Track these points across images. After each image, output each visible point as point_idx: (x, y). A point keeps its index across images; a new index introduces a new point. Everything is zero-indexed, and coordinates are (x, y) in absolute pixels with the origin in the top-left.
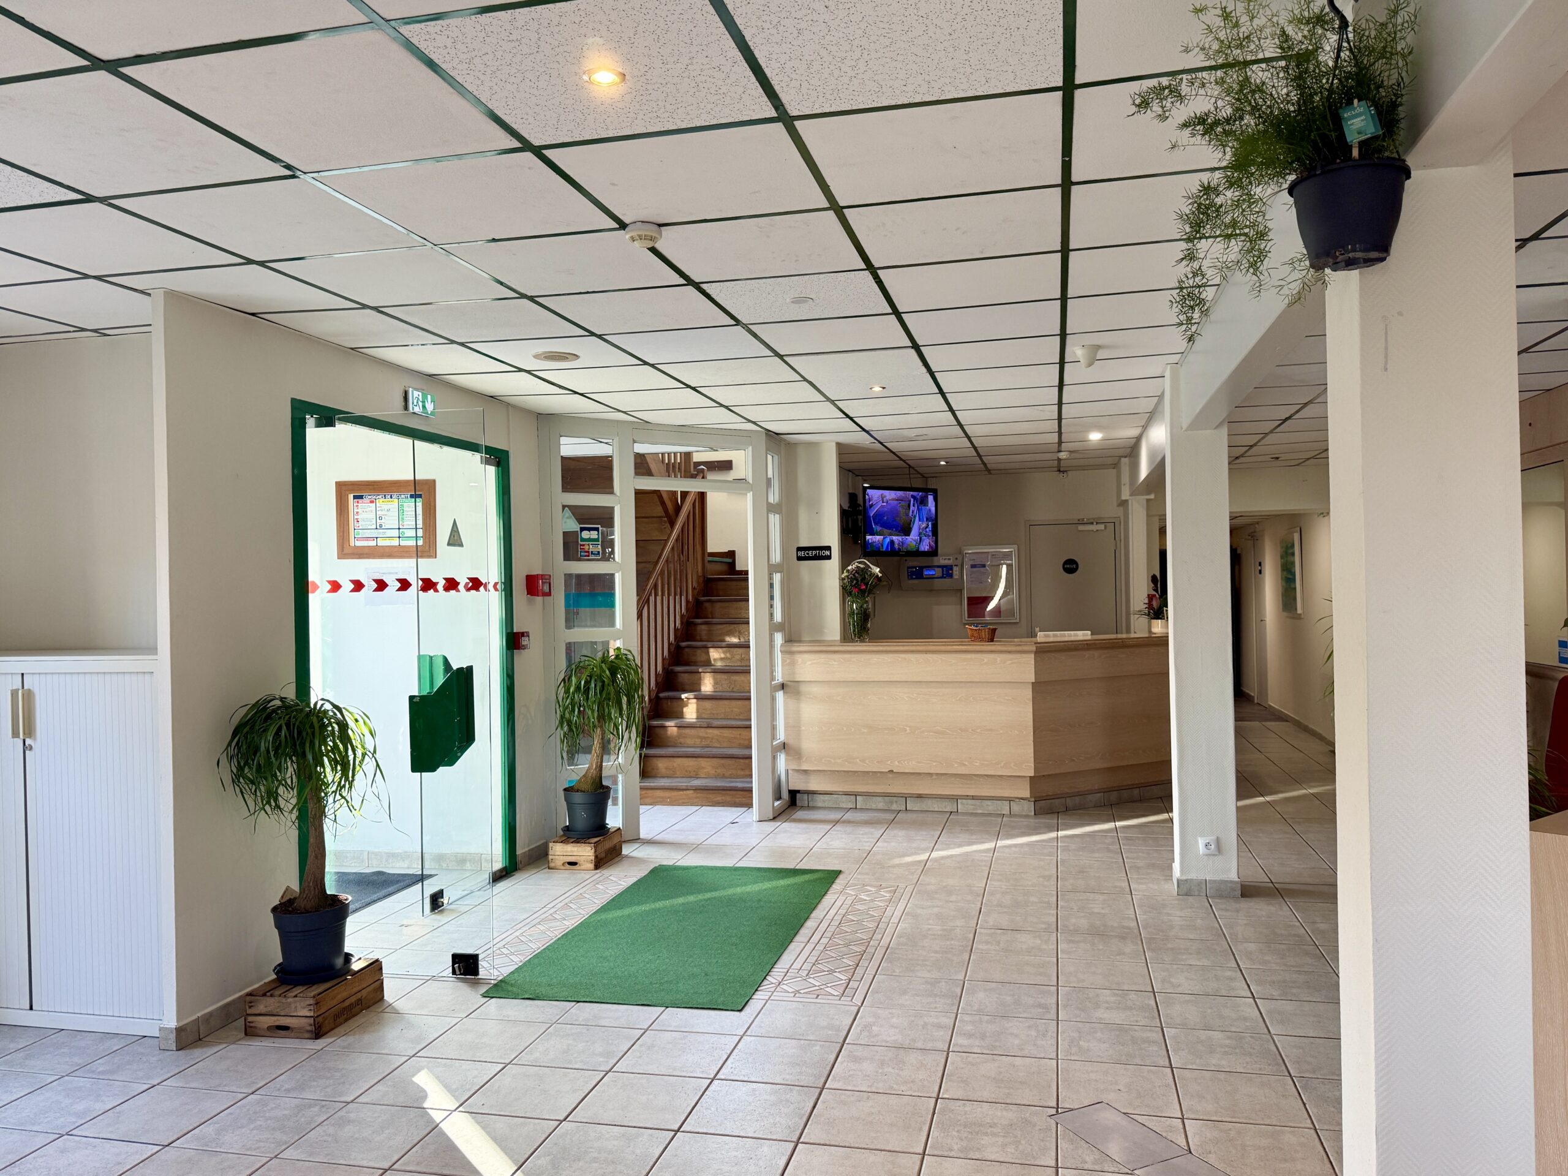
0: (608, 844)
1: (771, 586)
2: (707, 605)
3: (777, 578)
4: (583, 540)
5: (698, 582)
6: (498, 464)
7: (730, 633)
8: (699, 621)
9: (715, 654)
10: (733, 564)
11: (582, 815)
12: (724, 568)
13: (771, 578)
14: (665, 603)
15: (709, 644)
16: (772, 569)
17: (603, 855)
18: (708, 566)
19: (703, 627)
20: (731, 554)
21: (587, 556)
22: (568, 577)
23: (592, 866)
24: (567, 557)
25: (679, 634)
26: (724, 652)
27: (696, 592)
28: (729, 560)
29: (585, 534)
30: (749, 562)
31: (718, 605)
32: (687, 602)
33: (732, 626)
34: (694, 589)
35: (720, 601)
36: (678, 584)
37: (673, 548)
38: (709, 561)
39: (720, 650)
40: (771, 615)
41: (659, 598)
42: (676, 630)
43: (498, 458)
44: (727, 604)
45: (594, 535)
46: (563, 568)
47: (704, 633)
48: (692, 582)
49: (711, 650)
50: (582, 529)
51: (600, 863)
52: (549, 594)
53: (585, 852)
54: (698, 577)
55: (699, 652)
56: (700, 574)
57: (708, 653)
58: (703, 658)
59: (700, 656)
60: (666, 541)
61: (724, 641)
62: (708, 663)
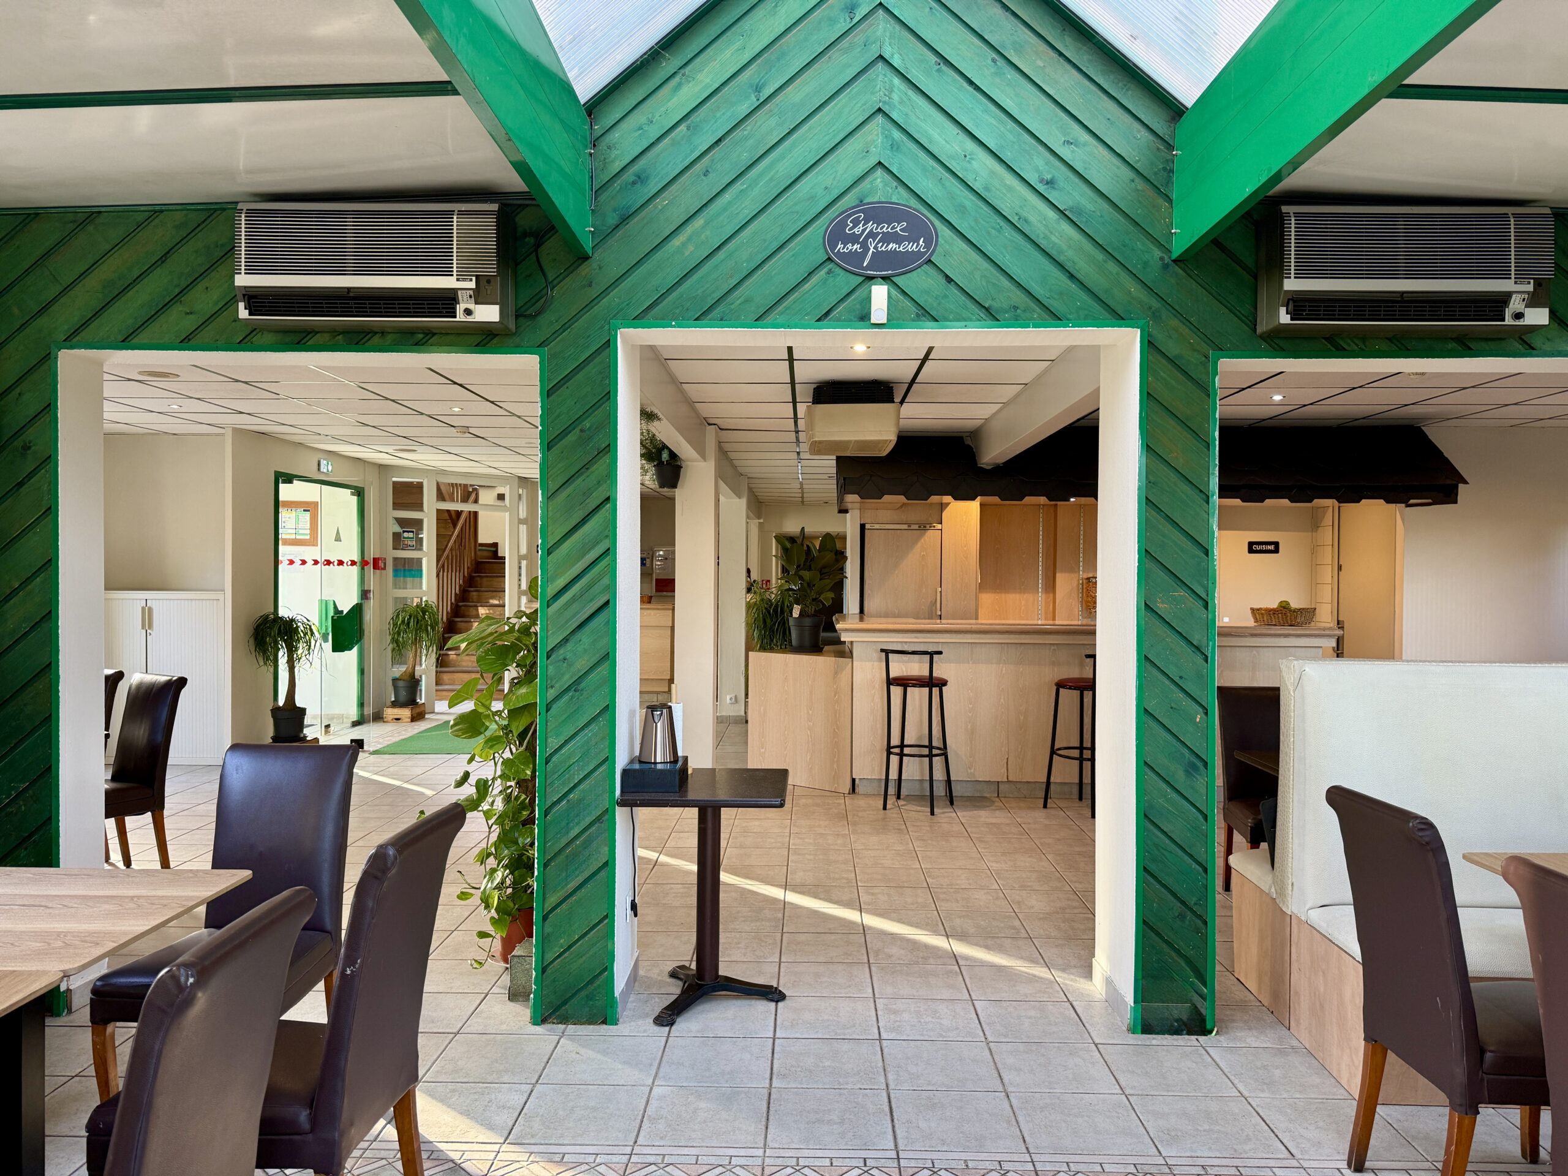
0: (418, 710)
1: (520, 568)
2: (478, 579)
3: (524, 563)
4: (404, 538)
5: (471, 564)
6: (359, 495)
7: (493, 598)
8: (472, 589)
9: (482, 611)
10: (496, 552)
11: (403, 694)
12: (490, 554)
13: (520, 563)
14: (449, 576)
15: (478, 604)
16: (521, 558)
17: (415, 715)
18: (479, 553)
19: (474, 593)
20: (495, 545)
21: (406, 548)
22: (395, 559)
23: (409, 720)
24: (394, 548)
25: (458, 598)
26: (489, 610)
27: (470, 570)
28: (494, 549)
29: (406, 535)
30: (506, 551)
31: (485, 579)
32: (464, 576)
33: (494, 594)
34: (468, 568)
35: (487, 577)
36: (458, 564)
37: (455, 541)
38: (479, 550)
39: (486, 608)
40: (520, 585)
41: (445, 574)
42: (456, 594)
43: (359, 492)
44: (491, 579)
45: (411, 535)
46: (392, 554)
47: (475, 597)
48: (467, 564)
49: (480, 608)
50: (404, 532)
51: (414, 719)
52: (384, 569)
53: (406, 713)
54: (472, 560)
55: (471, 609)
56: (473, 558)
57: (477, 610)
58: (474, 613)
59: (472, 612)
60: (452, 535)
61: (488, 602)
62: (477, 616)
